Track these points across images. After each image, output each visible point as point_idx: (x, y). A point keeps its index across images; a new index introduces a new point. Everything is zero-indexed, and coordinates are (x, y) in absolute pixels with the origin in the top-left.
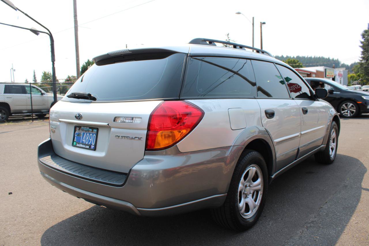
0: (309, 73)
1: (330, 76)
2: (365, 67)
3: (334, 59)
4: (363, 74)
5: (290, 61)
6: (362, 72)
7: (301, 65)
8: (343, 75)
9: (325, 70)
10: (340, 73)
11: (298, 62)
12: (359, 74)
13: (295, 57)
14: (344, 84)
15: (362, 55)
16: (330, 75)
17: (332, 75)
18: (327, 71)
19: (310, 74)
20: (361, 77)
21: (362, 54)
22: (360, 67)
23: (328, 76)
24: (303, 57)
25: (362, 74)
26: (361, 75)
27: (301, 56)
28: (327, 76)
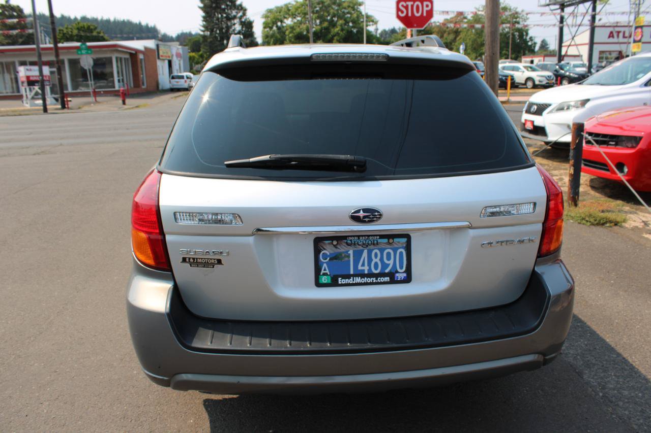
0: (134, 52)
1: (166, 57)
2: (211, 42)
3: (150, 26)
4: (208, 54)
5: (81, 27)
6: (205, 51)
7: (102, 34)
8: (182, 56)
9: (158, 46)
10: (178, 51)
11: (96, 28)
12: (201, 53)
13: (79, 18)
14: (185, 71)
15: (204, 23)
16: (165, 54)
17: (167, 55)
18: (160, 48)
19: (136, 53)
20: (204, 59)
21: (203, 21)
22: (203, 42)
23: (162, 56)
24: (94, 18)
25: (206, 53)
26: (205, 55)
27: (89, 16)
28: (161, 58)
